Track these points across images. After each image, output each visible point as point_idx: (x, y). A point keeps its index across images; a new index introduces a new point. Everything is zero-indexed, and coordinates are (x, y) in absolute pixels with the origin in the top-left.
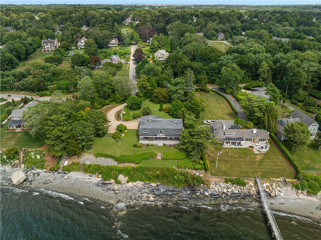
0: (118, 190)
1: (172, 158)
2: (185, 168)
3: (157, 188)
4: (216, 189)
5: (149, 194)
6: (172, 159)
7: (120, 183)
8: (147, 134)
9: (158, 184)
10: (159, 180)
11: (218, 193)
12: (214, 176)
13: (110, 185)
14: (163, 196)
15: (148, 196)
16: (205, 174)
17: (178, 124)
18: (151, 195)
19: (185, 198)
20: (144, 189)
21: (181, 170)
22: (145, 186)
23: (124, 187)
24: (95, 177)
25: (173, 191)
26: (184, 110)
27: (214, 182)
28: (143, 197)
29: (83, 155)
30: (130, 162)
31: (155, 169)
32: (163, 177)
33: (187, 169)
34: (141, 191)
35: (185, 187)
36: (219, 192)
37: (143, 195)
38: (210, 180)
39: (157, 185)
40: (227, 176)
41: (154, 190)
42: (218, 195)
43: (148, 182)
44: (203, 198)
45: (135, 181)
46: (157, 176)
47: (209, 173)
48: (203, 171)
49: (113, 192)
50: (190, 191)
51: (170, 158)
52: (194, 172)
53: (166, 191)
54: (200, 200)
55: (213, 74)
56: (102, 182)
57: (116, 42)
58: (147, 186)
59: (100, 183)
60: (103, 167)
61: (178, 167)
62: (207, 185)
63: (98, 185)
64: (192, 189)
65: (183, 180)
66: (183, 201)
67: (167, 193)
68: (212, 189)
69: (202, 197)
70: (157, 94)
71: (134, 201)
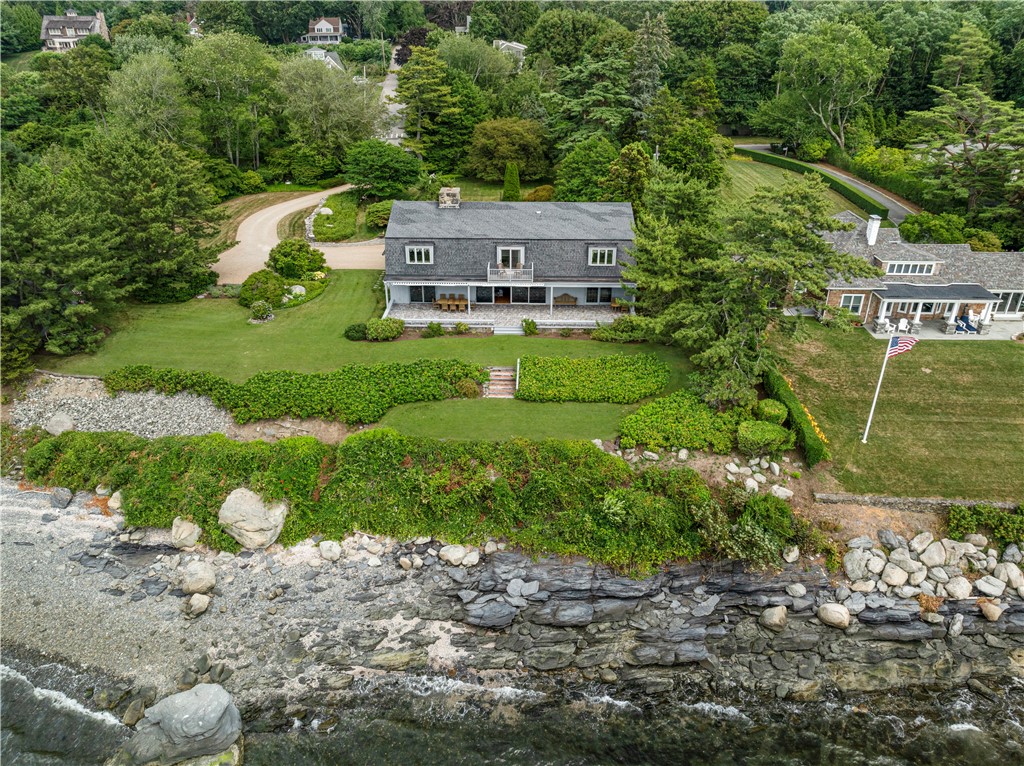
0: (211, 590)
1: (581, 395)
2: (669, 444)
3: (485, 575)
4: (897, 577)
5: (427, 618)
6: (576, 400)
7: (234, 546)
8: (429, 272)
9: (490, 548)
10: (498, 521)
11: (916, 608)
12: (862, 493)
13: (167, 558)
14: (525, 633)
15: (415, 631)
16: (803, 483)
17: (607, 218)
18: (437, 624)
19: (688, 646)
20: (390, 583)
21: (641, 461)
22: (400, 567)
23: (257, 570)
24: (88, 506)
25: (593, 596)
26: (635, 152)
27: (874, 534)
28: (385, 643)
29: (39, 381)
30: (310, 417)
31: (474, 457)
32: (524, 502)
33: (683, 454)
34: (373, 598)
35: (680, 568)
36: (916, 597)
37: (383, 623)
38: (843, 523)
39: (485, 558)
40: (952, 495)
41: (462, 594)
42: (916, 617)
43: (422, 540)
44: (815, 644)
45: (340, 531)
46: (483, 498)
47: (828, 476)
48: (788, 465)
49: (176, 604)
50: (714, 600)
51: (565, 393)
52: (732, 467)
53: (543, 595)
54: (798, 657)
55: (735, 94)
56: (124, 538)
57: (336, 30)
58: (418, 561)
59: (105, 546)
60: (141, 445)
61: (624, 440)
62: (828, 552)
63: (87, 558)
64: (725, 582)
65: (663, 522)
66: (677, 665)
67: (554, 613)
68: (866, 579)
69: (805, 637)
70: (490, 138)
71: (315, 671)
